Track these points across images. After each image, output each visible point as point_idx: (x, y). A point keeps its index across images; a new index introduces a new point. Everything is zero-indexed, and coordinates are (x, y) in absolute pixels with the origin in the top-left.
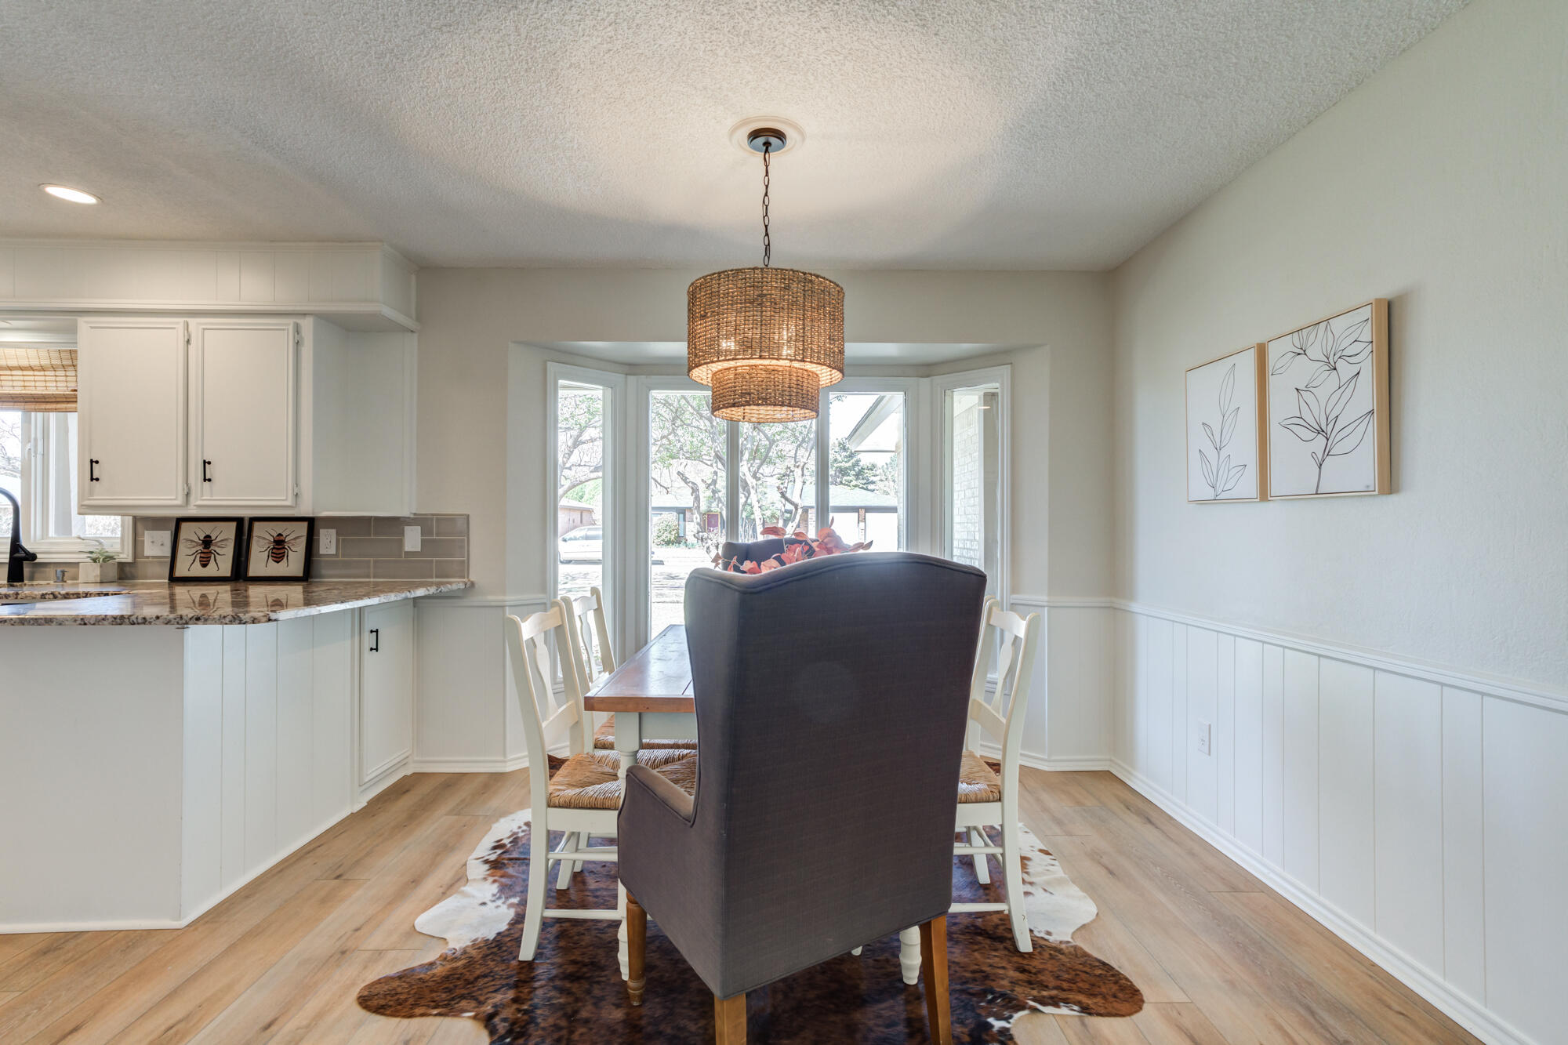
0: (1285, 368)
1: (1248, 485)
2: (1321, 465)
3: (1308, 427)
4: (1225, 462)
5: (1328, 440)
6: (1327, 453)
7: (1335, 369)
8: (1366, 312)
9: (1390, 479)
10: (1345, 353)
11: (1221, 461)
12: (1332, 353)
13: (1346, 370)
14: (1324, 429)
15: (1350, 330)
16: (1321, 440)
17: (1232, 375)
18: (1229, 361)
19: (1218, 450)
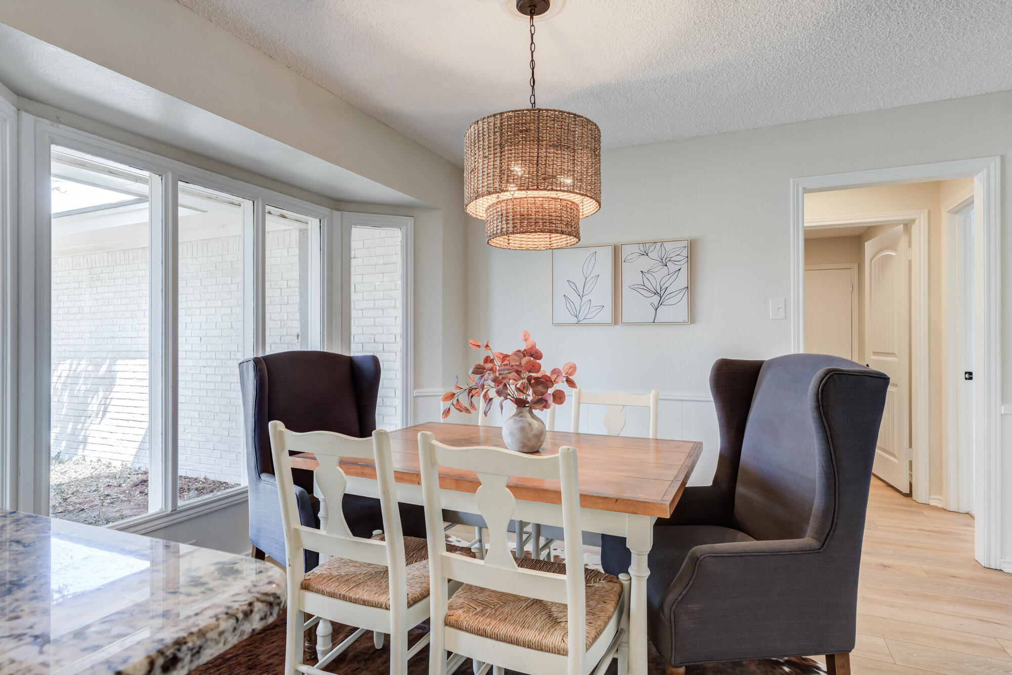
0: (632, 260)
1: (606, 315)
2: (656, 309)
3: (649, 291)
4: (586, 304)
5: (661, 298)
6: (660, 304)
7: (666, 265)
8: (685, 244)
9: (692, 318)
10: (672, 259)
11: (582, 304)
12: (665, 258)
13: (672, 267)
14: (659, 292)
15: (677, 249)
16: (657, 298)
17: (594, 257)
18: (593, 250)
19: (581, 297)
